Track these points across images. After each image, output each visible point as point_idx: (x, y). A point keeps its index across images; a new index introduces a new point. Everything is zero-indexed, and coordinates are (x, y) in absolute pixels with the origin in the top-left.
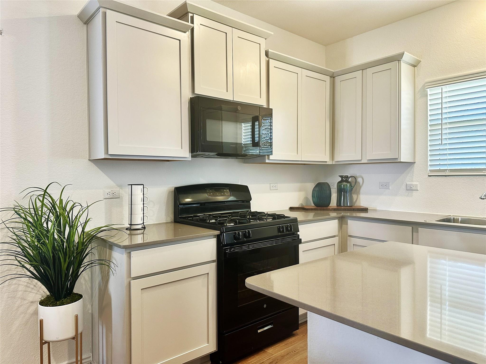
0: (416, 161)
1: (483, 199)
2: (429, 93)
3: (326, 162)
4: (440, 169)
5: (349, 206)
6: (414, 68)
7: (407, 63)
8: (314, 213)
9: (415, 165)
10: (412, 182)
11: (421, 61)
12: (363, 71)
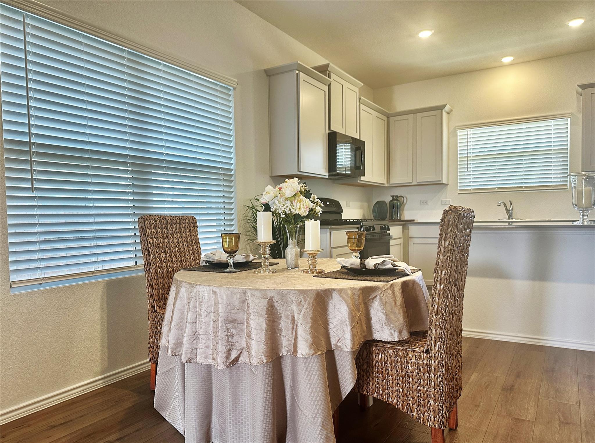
0: (449, 183)
1: (499, 206)
2: (458, 134)
6: (447, 114)
9: (449, 186)
10: (446, 198)
11: (453, 110)
12: (414, 115)
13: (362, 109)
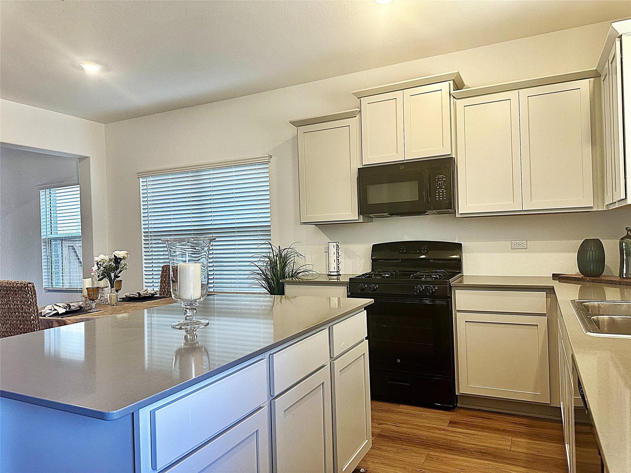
3: (591, 207)
12: (608, 61)
13: (464, 106)
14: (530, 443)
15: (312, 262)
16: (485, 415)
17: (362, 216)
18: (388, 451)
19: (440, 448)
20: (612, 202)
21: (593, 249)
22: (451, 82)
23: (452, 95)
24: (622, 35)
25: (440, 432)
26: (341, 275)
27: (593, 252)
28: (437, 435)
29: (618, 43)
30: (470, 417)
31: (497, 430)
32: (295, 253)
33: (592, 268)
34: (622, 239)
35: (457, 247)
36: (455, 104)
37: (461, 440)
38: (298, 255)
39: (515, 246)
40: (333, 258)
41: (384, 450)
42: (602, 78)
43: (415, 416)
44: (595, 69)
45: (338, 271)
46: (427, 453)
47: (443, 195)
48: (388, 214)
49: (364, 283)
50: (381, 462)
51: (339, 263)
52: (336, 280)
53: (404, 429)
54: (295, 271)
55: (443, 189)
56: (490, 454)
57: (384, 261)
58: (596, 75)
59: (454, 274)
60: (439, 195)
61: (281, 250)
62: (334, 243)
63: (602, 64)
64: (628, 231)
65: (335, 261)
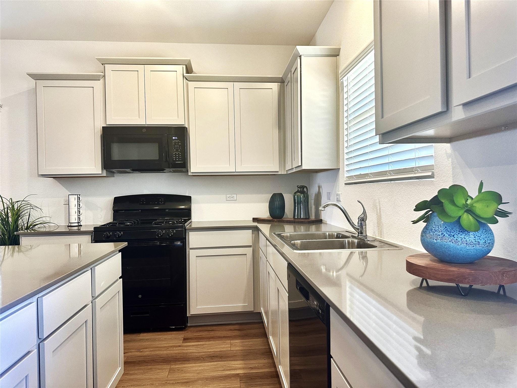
0: (340, 167)
2: (344, 85)
3: (277, 172)
4: (361, 174)
5: (303, 219)
7: (321, 55)
8: (270, 225)
9: (340, 171)
10: (339, 191)
11: (340, 48)
12: (291, 73)
13: (195, 88)
14: (243, 342)
15: (49, 215)
16: (209, 328)
17: (105, 171)
18: (136, 374)
19: (179, 361)
20: (291, 168)
21: (278, 200)
22: (184, 67)
23: (185, 77)
24: (301, 55)
25: (177, 348)
26: (82, 226)
27: (278, 202)
28: (176, 351)
29: (299, 60)
30: (199, 332)
31: (219, 338)
32: (30, 205)
33: (278, 212)
34: (295, 193)
35: (188, 199)
36: (187, 85)
37: (194, 351)
38: (33, 207)
39: (229, 198)
40: (74, 209)
41: (131, 375)
42: (286, 84)
43: (155, 340)
44: (281, 77)
45: (79, 221)
46: (169, 367)
47: (179, 156)
48: (130, 170)
49: (109, 231)
50: (131, 384)
51: (80, 214)
52: (77, 230)
53: (147, 353)
54: (30, 223)
55: (179, 151)
56: (217, 357)
57: (125, 212)
58: (281, 81)
59: (186, 221)
60: (176, 156)
61: (13, 202)
62: (75, 196)
63: (286, 74)
64: (298, 188)
65: (76, 212)
